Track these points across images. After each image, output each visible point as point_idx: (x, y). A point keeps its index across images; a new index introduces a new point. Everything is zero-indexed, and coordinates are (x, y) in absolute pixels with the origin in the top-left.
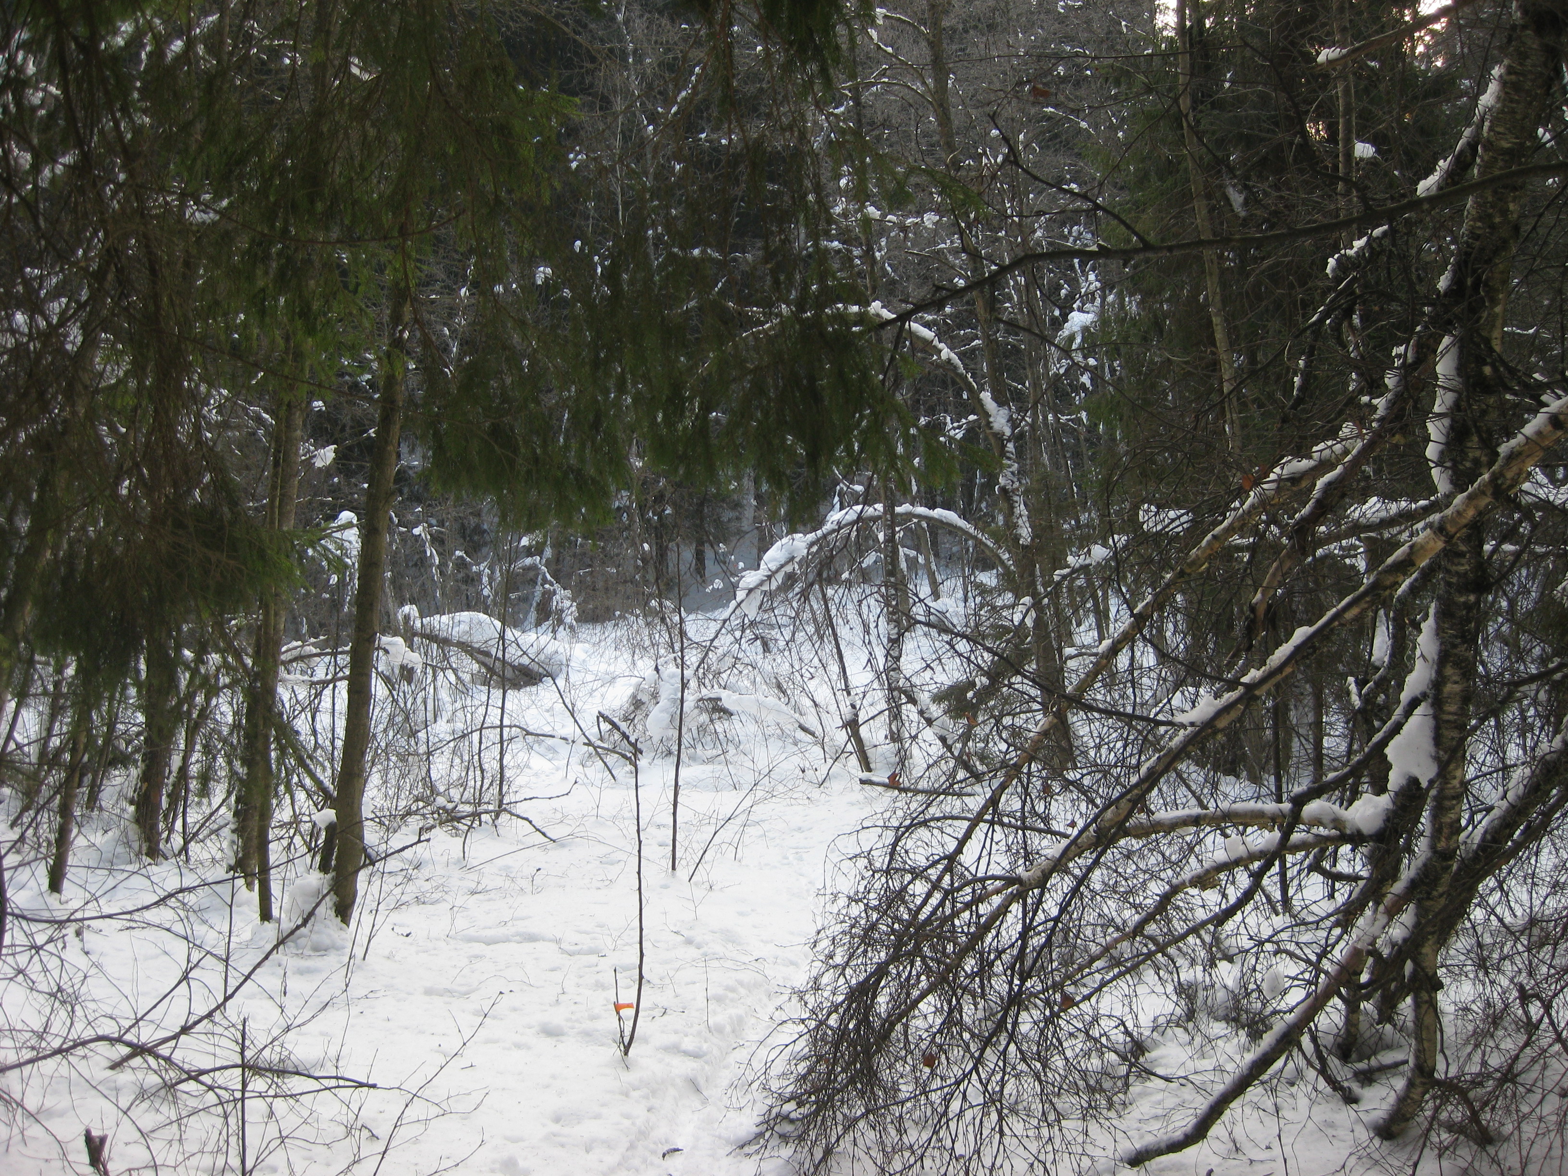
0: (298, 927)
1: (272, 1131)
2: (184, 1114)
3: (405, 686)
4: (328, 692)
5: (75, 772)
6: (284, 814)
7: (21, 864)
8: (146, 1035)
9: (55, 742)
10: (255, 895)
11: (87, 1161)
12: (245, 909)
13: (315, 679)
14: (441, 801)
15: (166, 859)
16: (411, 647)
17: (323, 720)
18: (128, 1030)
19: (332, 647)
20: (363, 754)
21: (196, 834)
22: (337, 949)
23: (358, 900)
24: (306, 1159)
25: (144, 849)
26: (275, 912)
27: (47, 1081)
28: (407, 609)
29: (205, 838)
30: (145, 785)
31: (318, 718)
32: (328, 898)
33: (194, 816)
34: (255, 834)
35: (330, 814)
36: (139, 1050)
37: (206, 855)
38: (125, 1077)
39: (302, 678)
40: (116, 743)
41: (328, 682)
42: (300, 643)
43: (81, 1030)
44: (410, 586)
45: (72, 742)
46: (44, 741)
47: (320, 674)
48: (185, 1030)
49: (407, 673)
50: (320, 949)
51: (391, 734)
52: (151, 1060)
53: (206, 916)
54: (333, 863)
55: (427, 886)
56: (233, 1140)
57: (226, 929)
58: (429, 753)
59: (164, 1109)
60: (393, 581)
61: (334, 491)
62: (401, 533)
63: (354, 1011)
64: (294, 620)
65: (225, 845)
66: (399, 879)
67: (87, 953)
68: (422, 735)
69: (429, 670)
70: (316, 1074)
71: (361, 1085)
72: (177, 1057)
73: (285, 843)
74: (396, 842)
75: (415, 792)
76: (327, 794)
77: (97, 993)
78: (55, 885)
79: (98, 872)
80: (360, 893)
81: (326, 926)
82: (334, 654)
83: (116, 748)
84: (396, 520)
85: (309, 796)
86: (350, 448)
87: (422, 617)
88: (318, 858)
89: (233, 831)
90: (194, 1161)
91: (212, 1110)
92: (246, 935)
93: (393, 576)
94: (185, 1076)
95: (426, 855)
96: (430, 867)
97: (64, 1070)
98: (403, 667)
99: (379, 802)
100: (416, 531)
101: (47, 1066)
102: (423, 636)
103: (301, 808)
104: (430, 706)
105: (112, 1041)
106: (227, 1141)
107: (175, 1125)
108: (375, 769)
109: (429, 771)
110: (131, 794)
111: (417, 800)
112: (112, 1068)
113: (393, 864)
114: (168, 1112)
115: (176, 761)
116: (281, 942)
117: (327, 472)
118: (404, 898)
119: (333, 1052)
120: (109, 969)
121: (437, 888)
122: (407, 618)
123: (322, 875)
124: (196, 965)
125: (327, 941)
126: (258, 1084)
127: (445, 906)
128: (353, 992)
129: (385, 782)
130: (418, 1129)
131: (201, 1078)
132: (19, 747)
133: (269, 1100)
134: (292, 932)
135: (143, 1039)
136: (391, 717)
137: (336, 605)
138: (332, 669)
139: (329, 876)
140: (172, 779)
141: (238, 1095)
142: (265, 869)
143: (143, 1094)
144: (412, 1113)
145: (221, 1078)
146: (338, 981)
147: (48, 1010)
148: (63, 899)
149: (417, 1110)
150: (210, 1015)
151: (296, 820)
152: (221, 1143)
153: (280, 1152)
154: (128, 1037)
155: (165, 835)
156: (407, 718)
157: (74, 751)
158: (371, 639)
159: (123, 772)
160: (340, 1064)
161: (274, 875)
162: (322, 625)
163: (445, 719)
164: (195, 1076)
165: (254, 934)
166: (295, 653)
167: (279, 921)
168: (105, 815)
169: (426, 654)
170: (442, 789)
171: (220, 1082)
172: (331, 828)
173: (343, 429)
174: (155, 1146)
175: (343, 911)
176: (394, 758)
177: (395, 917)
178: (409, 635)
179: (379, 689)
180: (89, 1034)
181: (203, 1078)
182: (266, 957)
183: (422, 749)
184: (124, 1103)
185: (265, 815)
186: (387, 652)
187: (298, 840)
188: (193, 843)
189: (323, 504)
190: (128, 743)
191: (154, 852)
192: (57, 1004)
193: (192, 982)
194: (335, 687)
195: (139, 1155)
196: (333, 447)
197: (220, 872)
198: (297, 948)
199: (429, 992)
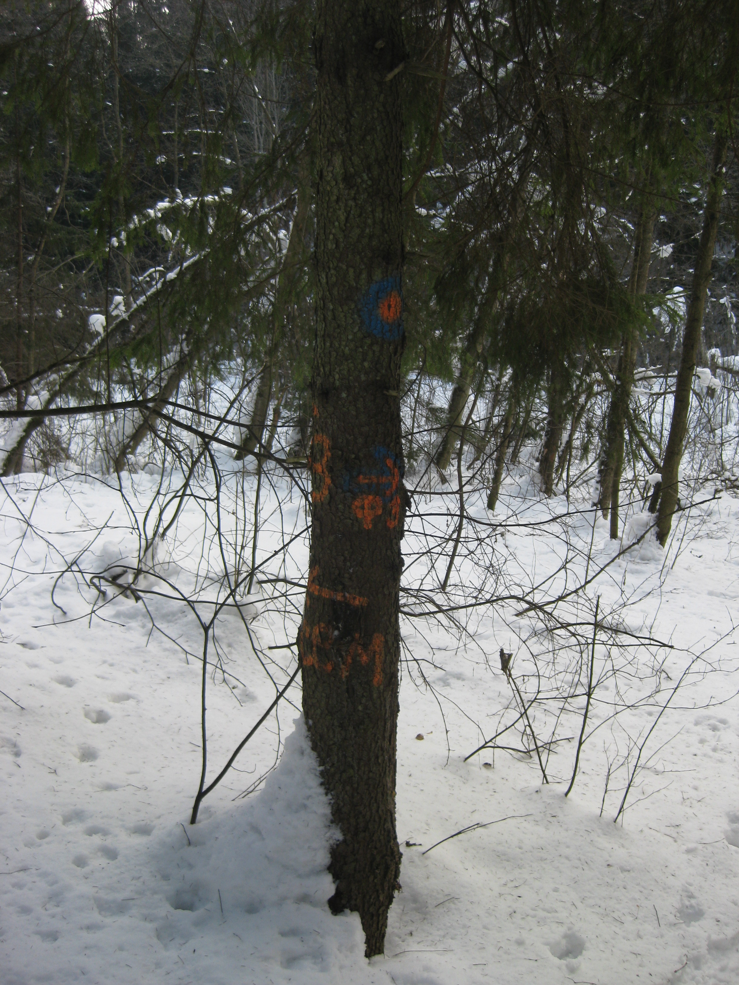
0: (634, 544)
1: (609, 666)
2: (557, 648)
3: (709, 400)
4: (660, 401)
5: (506, 439)
6: (628, 474)
7: (474, 491)
8: (538, 598)
9: (495, 420)
10: (608, 522)
11: (500, 667)
12: (601, 530)
13: (653, 392)
14: (727, 474)
15: (556, 496)
16: (714, 374)
17: (657, 418)
18: (528, 594)
19: (665, 373)
20: (681, 440)
21: (574, 482)
22: (656, 560)
23: (671, 532)
24: (626, 685)
25: (544, 488)
26: (620, 534)
27: (480, 617)
28: (713, 351)
29: (580, 485)
30: (546, 450)
31: (653, 417)
32: (652, 529)
33: (574, 471)
34: (611, 485)
35: (658, 477)
36: (533, 606)
37: (579, 496)
38: (524, 621)
39: (644, 390)
40: (530, 424)
41: (661, 394)
42: (644, 369)
43: (502, 591)
44: (716, 336)
45: (505, 420)
46: (489, 419)
47: (656, 389)
48: (561, 598)
49: (711, 392)
50: (645, 559)
51: (698, 430)
52: (541, 615)
53: (578, 532)
54: (658, 507)
55: (715, 527)
56: (584, 667)
57: (589, 541)
58: (722, 444)
59: (546, 643)
60: (706, 333)
61: (670, 273)
62: (712, 302)
63: (664, 599)
64: (641, 355)
65: (592, 490)
66: (697, 521)
67: (507, 547)
68: (718, 432)
69: (726, 392)
70: (637, 635)
71: (665, 645)
72: (555, 613)
73: (628, 492)
74: (698, 498)
75: (712, 468)
76: (656, 465)
77: (511, 571)
78: (491, 505)
79: (517, 499)
80: (673, 527)
81: (650, 546)
82: (666, 377)
83: (530, 427)
84: (709, 293)
85: (645, 465)
86: (682, 246)
87: (723, 355)
88: (648, 504)
89: (597, 482)
90: (561, 676)
91: (573, 648)
92: (601, 546)
93: (706, 330)
94: (559, 625)
95: (716, 509)
96: (718, 516)
97: (490, 613)
98: (709, 388)
99: (688, 472)
100: (722, 301)
101: (482, 609)
102: (724, 369)
103: (639, 472)
104: (725, 414)
105: (518, 599)
106: (581, 668)
107: (551, 654)
108: (686, 451)
109: (721, 455)
110: (537, 455)
111: (712, 472)
112: (517, 615)
113: (694, 512)
114: (548, 645)
115: (565, 436)
116: (622, 552)
117: (667, 261)
118: (700, 533)
119: (648, 623)
120: (520, 557)
121: (721, 529)
122: (713, 357)
123: (650, 514)
124: (570, 561)
125: (649, 555)
126: (602, 636)
127: (725, 541)
128: (664, 588)
129: (693, 460)
130: (699, 677)
131: (569, 628)
132: (474, 422)
133: (609, 647)
134: (630, 547)
135: (536, 601)
136: (699, 419)
137: (668, 346)
138: (664, 386)
139: (654, 515)
140: (562, 448)
141: (590, 641)
142: (615, 507)
143: (535, 633)
144: (695, 667)
145: (580, 630)
146: (655, 581)
147: (484, 577)
148: (495, 514)
149: (698, 666)
150: (576, 591)
151: (635, 479)
152: (578, 668)
153: (612, 679)
154: (527, 598)
155: (555, 481)
156: (709, 420)
157: (506, 426)
158: (691, 368)
159: (533, 442)
160: (652, 631)
161: (621, 511)
162: (658, 359)
163: (733, 423)
164: (565, 626)
165: (606, 545)
166: (641, 375)
167: (621, 539)
168: (521, 466)
169: (724, 380)
170: (728, 467)
171: (579, 632)
172: (658, 486)
173: (678, 234)
174: (540, 664)
175: (662, 537)
176: (699, 445)
177: (693, 544)
178: (714, 368)
179: (693, 401)
180: (506, 593)
181: (570, 628)
182: (612, 561)
183: (718, 441)
184: (524, 637)
185: (618, 473)
186: (699, 377)
187: (636, 491)
188: (572, 488)
189: (663, 282)
190: (537, 425)
191: (548, 491)
192: (489, 574)
193: (568, 571)
194: (665, 398)
195: (530, 668)
196: (671, 245)
197: (588, 506)
198: (631, 557)
199: (711, 593)
